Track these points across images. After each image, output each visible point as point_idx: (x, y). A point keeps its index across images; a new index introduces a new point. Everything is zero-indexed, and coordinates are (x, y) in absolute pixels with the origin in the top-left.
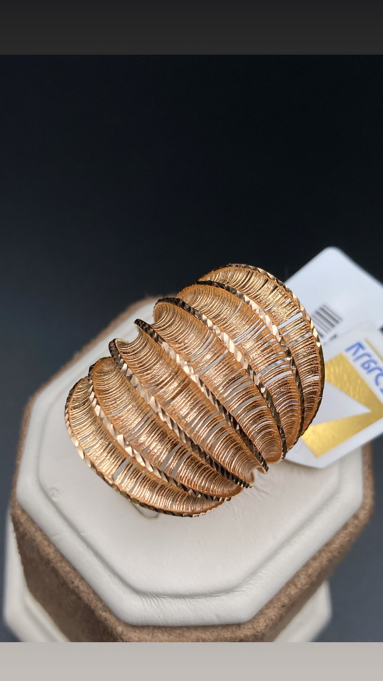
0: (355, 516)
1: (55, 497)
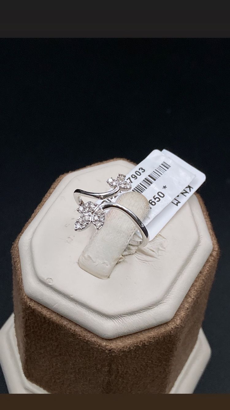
0: (211, 255)
1: (50, 283)
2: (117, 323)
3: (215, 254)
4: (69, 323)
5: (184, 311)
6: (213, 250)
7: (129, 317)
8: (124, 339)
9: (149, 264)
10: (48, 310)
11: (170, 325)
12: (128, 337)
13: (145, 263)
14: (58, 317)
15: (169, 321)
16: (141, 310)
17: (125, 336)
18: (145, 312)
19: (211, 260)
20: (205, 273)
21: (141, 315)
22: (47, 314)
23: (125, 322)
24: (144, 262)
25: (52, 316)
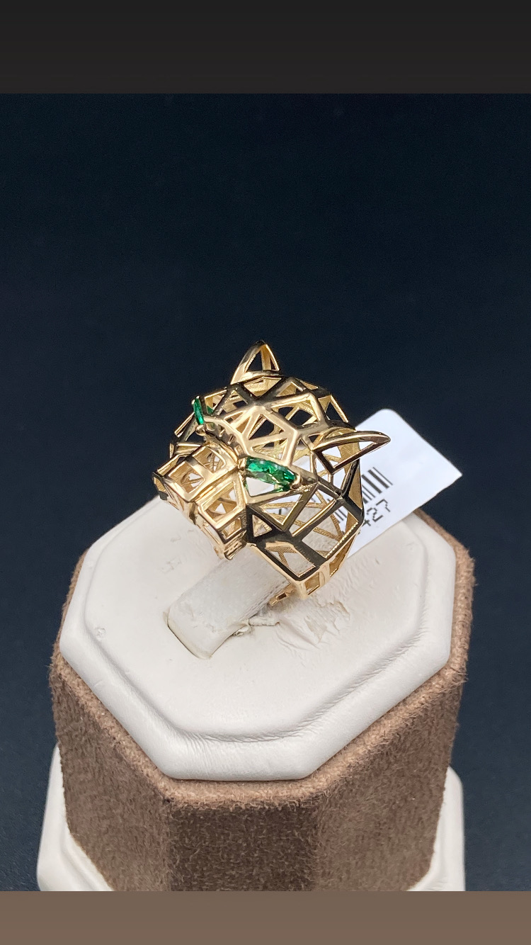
2: (192, 750)
3: (449, 674)
4: (116, 726)
5: (340, 768)
6: (447, 666)
7: (219, 744)
8: (203, 786)
9: (295, 651)
10: (88, 691)
11: (301, 786)
12: (211, 786)
13: (289, 648)
14: (101, 709)
15: (303, 779)
16: (246, 737)
17: (204, 781)
18: (254, 743)
19: (437, 686)
20: (411, 707)
21: (242, 747)
22: (84, 698)
23: (209, 751)
24: (287, 647)
25: (90, 704)
